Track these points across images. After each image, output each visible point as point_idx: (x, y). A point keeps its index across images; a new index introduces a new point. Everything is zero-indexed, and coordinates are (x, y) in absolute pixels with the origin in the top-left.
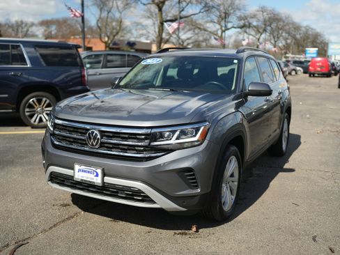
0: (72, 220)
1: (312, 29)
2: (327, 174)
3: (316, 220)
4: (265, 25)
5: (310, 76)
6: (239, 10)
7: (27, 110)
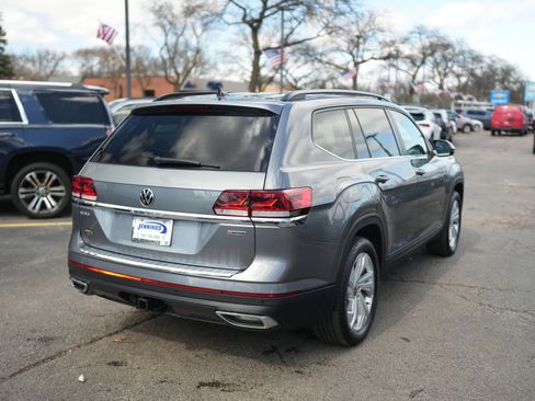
0: (51, 363)
1: (501, 60)
2: (472, 291)
3: (430, 364)
4: (424, 54)
5: (493, 134)
6: (382, 31)
7: (22, 190)
